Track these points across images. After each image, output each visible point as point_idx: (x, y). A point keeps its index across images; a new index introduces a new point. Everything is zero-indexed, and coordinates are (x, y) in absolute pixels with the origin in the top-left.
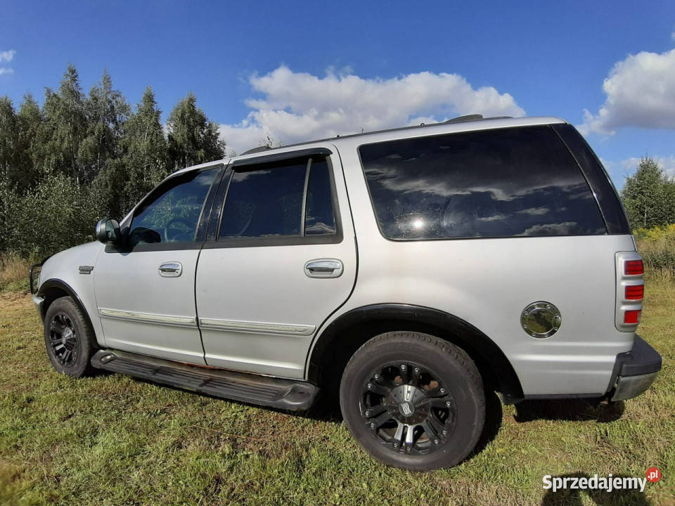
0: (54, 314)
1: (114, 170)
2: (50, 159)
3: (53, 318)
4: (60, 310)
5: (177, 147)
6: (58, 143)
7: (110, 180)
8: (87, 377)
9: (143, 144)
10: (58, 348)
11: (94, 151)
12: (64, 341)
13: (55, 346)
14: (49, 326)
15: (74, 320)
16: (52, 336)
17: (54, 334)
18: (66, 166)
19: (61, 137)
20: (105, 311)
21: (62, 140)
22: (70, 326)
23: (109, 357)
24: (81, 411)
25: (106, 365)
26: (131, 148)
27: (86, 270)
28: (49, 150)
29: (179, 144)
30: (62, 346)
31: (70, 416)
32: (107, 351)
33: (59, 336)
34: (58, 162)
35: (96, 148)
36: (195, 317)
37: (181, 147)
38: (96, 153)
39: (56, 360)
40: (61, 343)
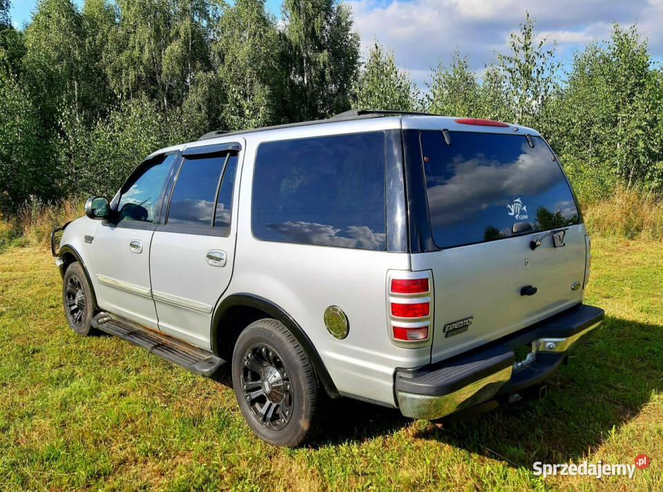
0: (69, 277)
1: (206, 88)
2: (127, 75)
3: (69, 281)
4: (73, 273)
5: (291, 50)
6: (136, 53)
7: (203, 103)
8: (93, 336)
9: (242, 50)
10: (73, 308)
11: (182, 61)
12: (76, 302)
13: (71, 306)
14: (66, 288)
15: (82, 282)
16: (69, 297)
17: (70, 295)
18: (150, 83)
19: (140, 43)
20: (101, 277)
21: (142, 50)
22: (80, 288)
23: (105, 319)
24: (71, 362)
25: (100, 326)
26: (228, 58)
27: (89, 239)
28: (126, 61)
29: (294, 45)
30: (76, 306)
31: (61, 366)
32: (106, 314)
33: (74, 297)
34: (139, 78)
35: (185, 58)
36: (150, 289)
37: (297, 48)
38: (185, 65)
39: (71, 318)
40: (74, 304)
